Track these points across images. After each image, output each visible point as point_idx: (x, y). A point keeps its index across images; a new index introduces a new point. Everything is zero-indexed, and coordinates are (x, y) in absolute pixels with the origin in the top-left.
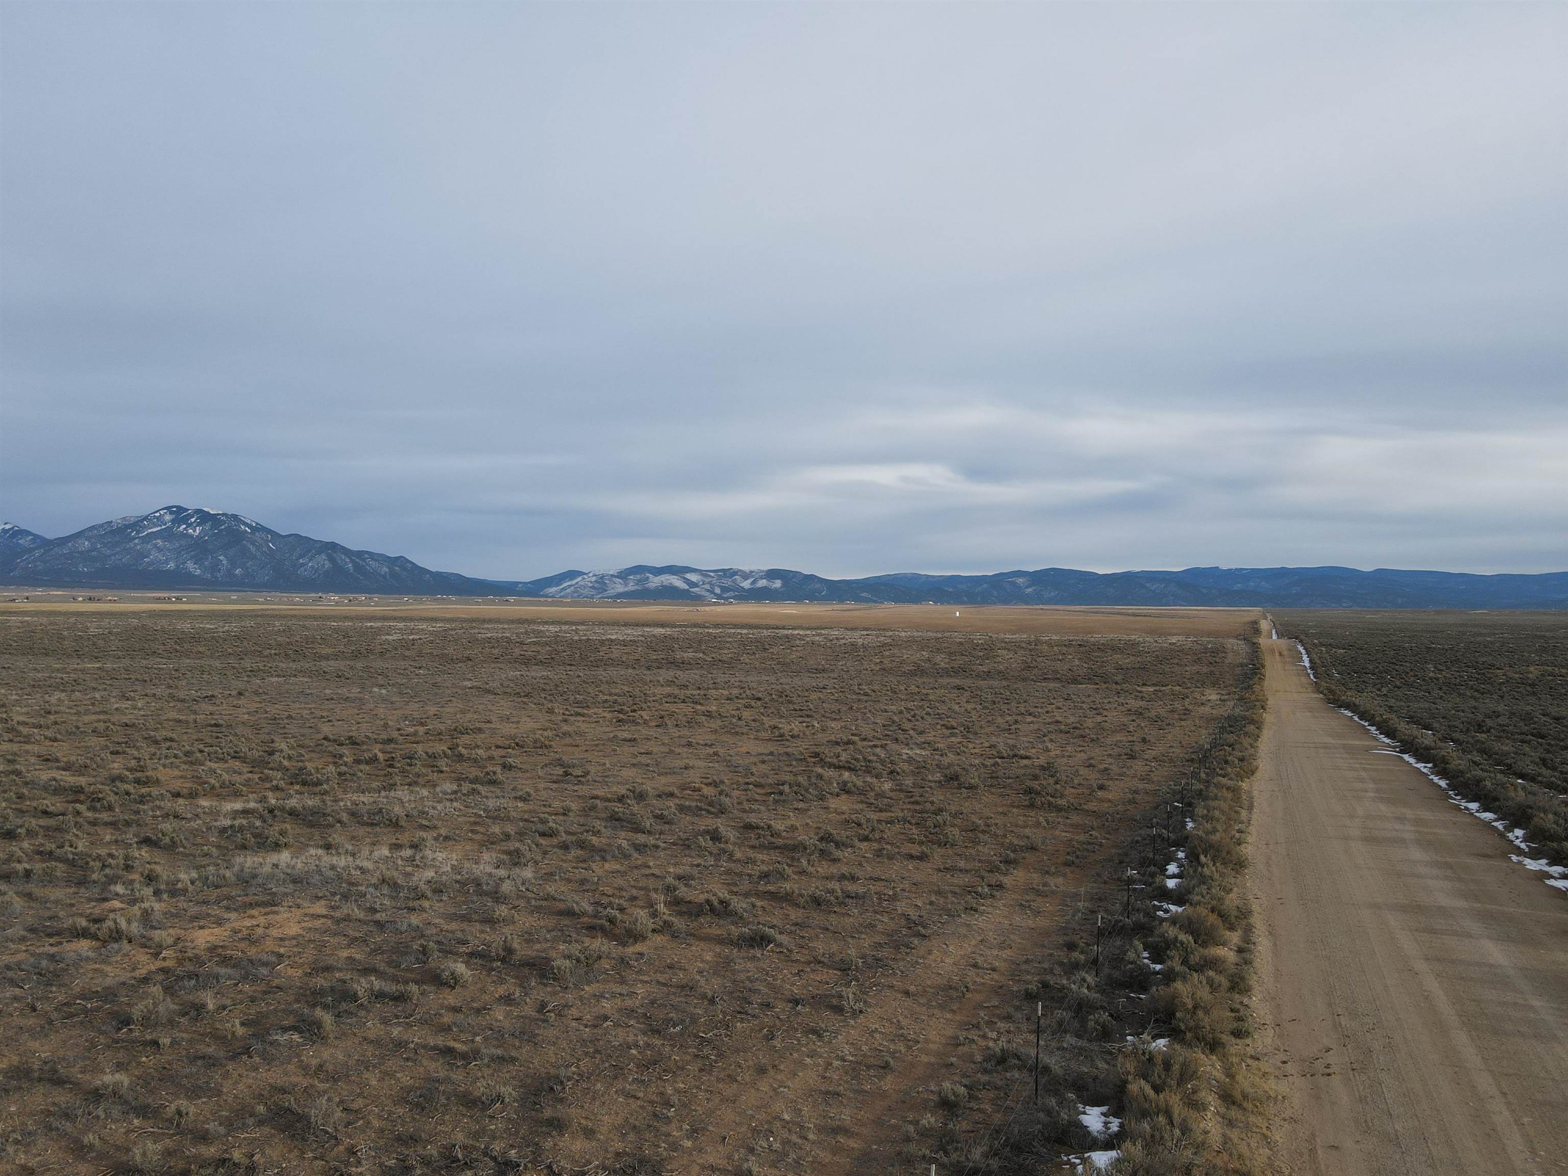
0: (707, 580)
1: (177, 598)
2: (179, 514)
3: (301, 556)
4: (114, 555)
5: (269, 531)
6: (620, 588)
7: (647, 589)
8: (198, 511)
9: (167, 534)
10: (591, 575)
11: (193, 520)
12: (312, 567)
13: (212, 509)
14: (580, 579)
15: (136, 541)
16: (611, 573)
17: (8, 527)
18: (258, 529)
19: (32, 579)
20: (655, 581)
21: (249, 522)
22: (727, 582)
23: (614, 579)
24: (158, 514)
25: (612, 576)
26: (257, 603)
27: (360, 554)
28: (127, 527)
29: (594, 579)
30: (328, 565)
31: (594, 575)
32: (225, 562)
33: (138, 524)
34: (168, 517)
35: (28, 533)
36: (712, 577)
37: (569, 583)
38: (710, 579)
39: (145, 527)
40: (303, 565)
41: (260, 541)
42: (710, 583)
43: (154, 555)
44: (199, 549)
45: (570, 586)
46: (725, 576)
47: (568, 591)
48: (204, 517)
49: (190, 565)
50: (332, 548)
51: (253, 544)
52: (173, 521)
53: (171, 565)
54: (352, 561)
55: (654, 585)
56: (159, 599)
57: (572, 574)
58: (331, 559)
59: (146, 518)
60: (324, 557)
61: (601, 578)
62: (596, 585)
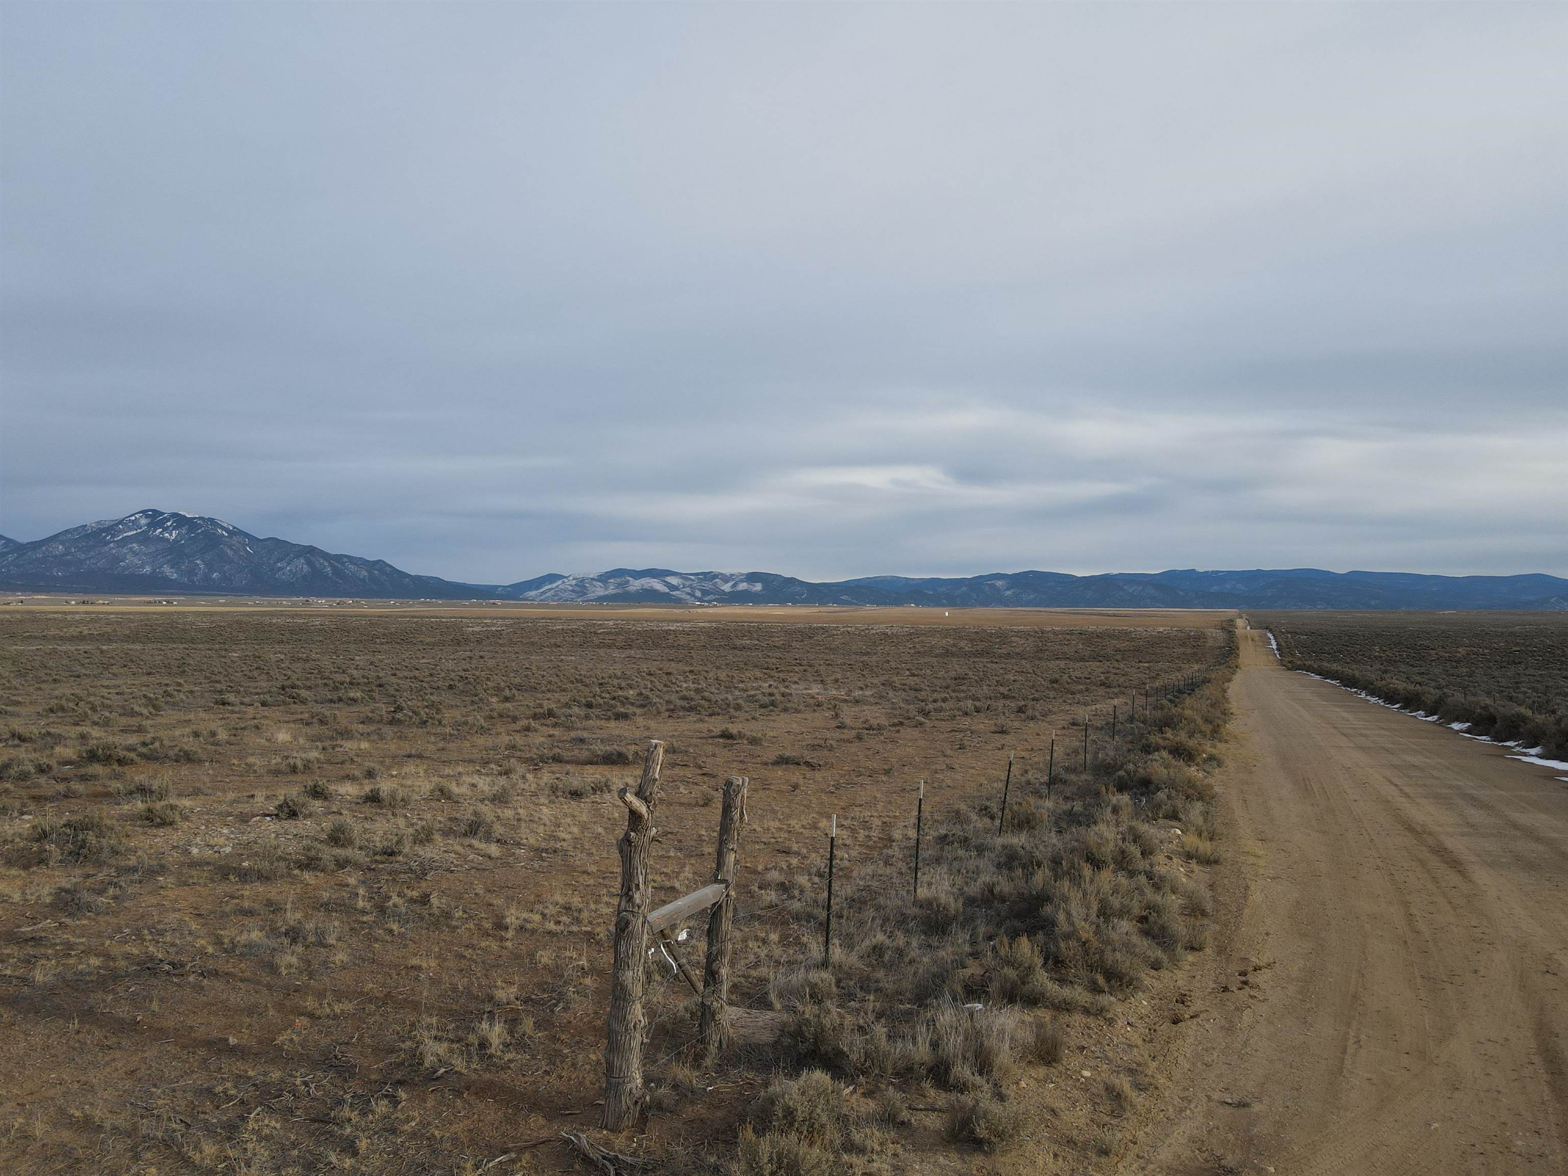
0: (687, 583)
1: (168, 602)
2: (155, 517)
3: (280, 560)
4: (89, 559)
5: (247, 535)
6: (600, 591)
7: (627, 593)
8: (175, 515)
9: (143, 538)
10: (571, 578)
11: (169, 524)
12: (290, 571)
13: (189, 513)
14: (560, 582)
15: (112, 545)
16: (591, 576)
18: (235, 532)
20: (636, 585)
21: (225, 525)
22: (708, 586)
23: (594, 583)
24: (133, 518)
25: (592, 579)
26: (247, 605)
27: (339, 558)
28: (102, 530)
29: (574, 582)
30: (306, 568)
31: (574, 579)
32: (202, 566)
33: (112, 528)
34: (143, 521)
36: (693, 580)
37: (549, 587)
38: (691, 582)
39: (120, 531)
40: (280, 569)
41: (237, 545)
42: (691, 586)
43: (130, 559)
44: (175, 552)
45: (550, 590)
46: (705, 580)
47: (548, 594)
48: (180, 520)
49: (167, 570)
50: (310, 551)
51: (232, 549)
52: (148, 525)
53: (148, 569)
54: (331, 565)
55: (635, 588)
56: (150, 602)
57: (552, 578)
58: (309, 563)
59: (121, 522)
60: (302, 561)
61: (581, 581)
62: (577, 589)
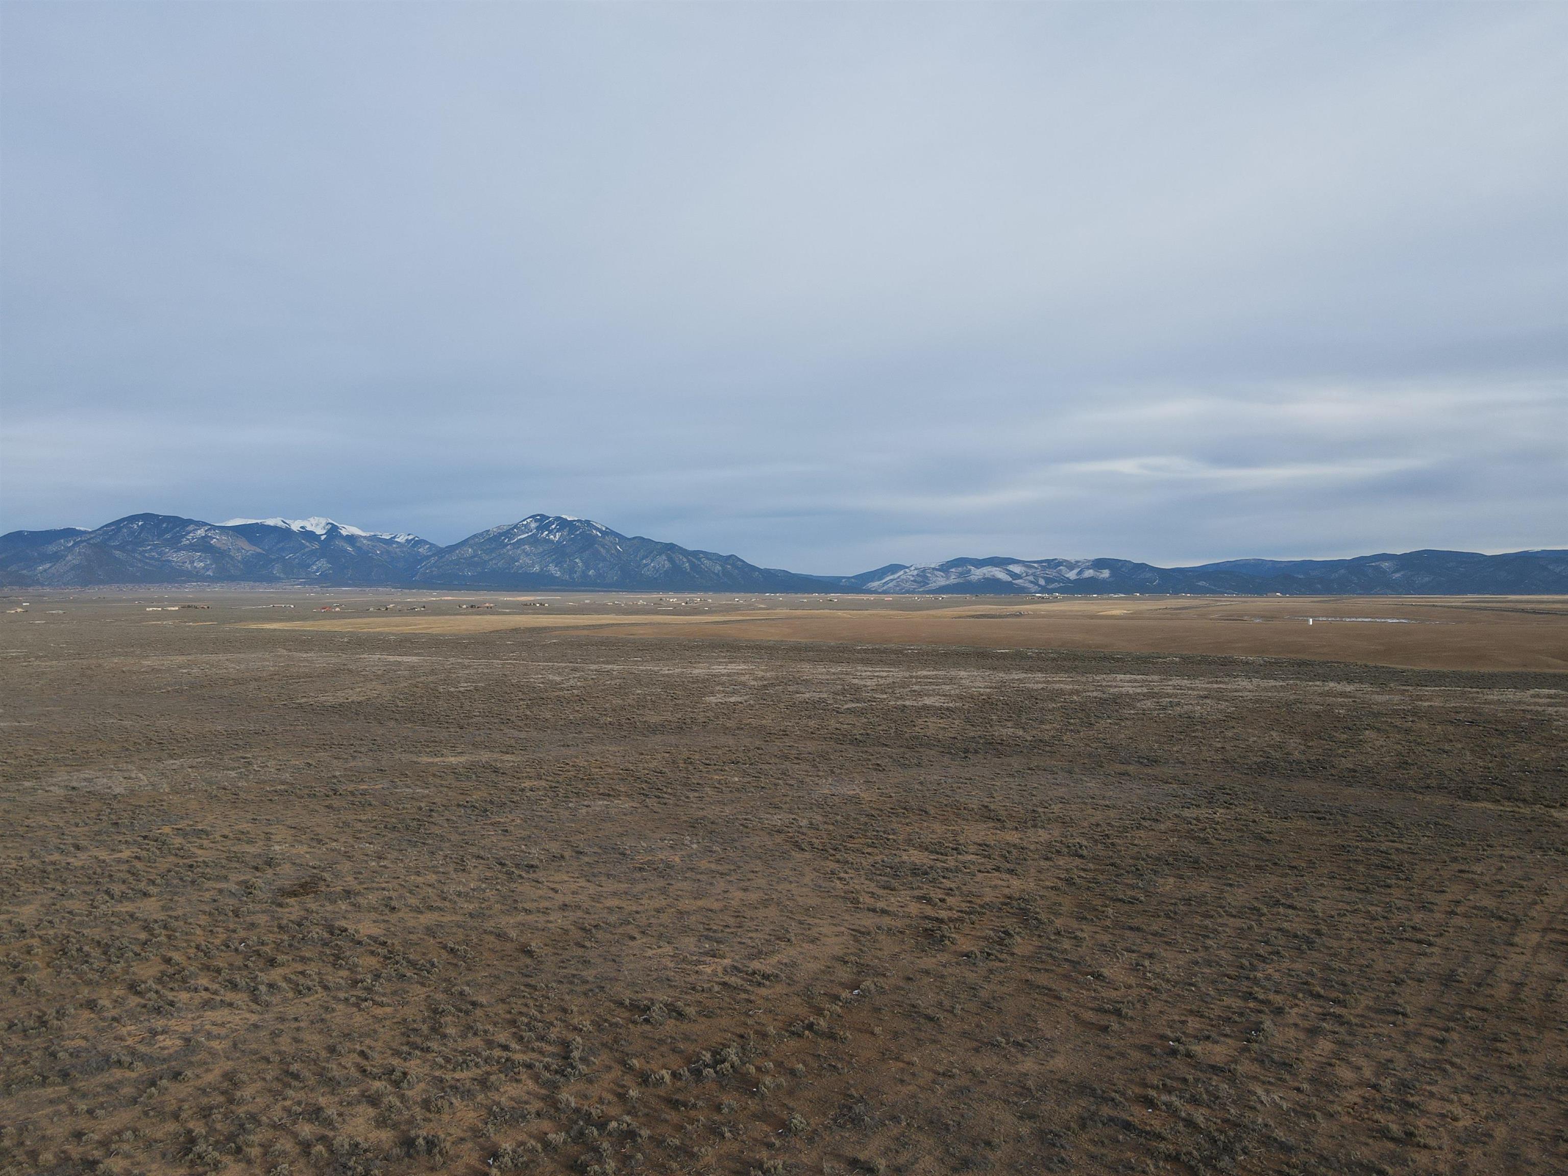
0: (1030, 572)
2: (542, 521)
3: (645, 557)
4: (491, 560)
5: (617, 535)
6: (941, 581)
7: (970, 582)
8: (558, 518)
9: (534, 540)
10: (913, 568)
11: (553, 526)
12: (654, 567)
13: (569, 516)
14: (902, 572)
15: (509, 547)
16: (933, 566)
17: (410, 537)
18: (608, 533)
19: (429, 583)
20: (977, 574)
21: (599, 527)
22: (1052, 573)
23: (936, 572)
24: (525, 523)
25: (934, 569)
27: (695, 554)
28: (501, 534)
29: (916, 572)
30: (667, 565)
31: (916, 569)
32: (580, 564)
33: (508, 533)
34: (533, 525)
35: (426, 542)
36: (1036, 568)
37: (891, 577)
38: (1034, 570)
39: (516, 535)
40: (646, 565)
41: (609, 544)
42: (1034, 575)
43: (524, 560)
44: (559, 553)
45: (892, 580)
46: (1049, 567)
47: (890, 585)
48: (563, 523)
49: (552, 569)
50: (671, 548)
51: (604, 548)
52: (537, 528)
53: (537, 568)
54: (689, 561)
55: (976, 578)
57: (894, 568)
58: (670, 559)
59: (516, 527)
60: (664, 557)
61: (922, 571)
62: (919, 579)
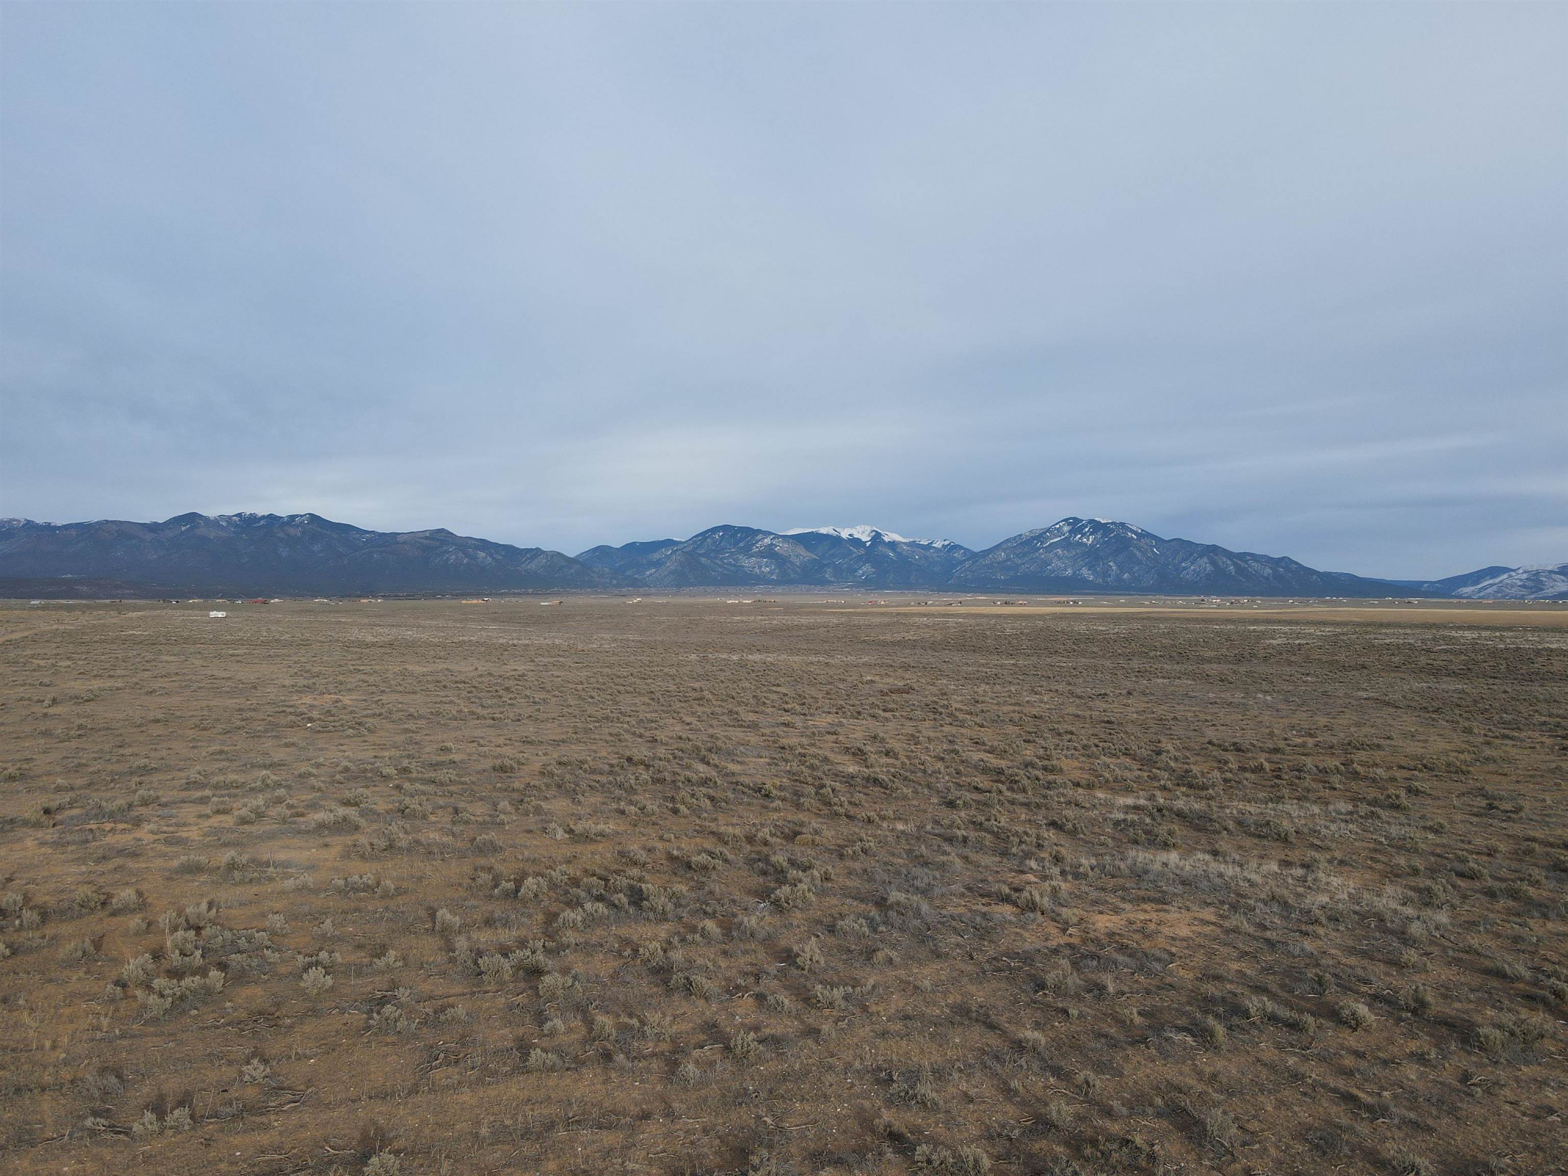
1: (1074, 602)
2: (1075, 524)
3: (1184, 560)
4: (1024, 564)
5: (1154, 537)
8: (1092, 521)
9: (1066, 544)
10: (1521, 571)
11: (1087, 530)
12: (1194, 570)
13: (1103, 519)
14: (1505, 576)
15: (1041, 551)
16: (1549, 569)
17: (946, 543)
18: (1144, 535)
19: (963, 587)
21: (1135, 529)
23: (1553, 576)
24: (1058, 526)
25: (1551, 572)
26: (1142, 605)
27: (1242, 556)
28: (1033, 538)
29: (1525, 576)
30: (1209, 568)
31: (1525, 572)
32: (1114, 568)
33: (1041, 536)
34: (1066, 529)
35: (961, 547)
37: (1491, 582)
39: (1048, 538)
40: (1185, 569)
41: (1145, 547)
43: (1056, 563)
44: (1092, 556)
45: (1491, 585)
47: (1488, 591)
48: (1096, 526)
49: (1085, 572)
50: (1213, 550)
51: (1140, 551)
52: (1070, 532)
53: (1069, 572)
54: (1235, 564)
56: (1059, 602)
57: (1494, 571)
58: (1213, 563)
59: (1048, 530)
60: (1206, 560)
61: (1534, 575)
62: (1529, 584)
